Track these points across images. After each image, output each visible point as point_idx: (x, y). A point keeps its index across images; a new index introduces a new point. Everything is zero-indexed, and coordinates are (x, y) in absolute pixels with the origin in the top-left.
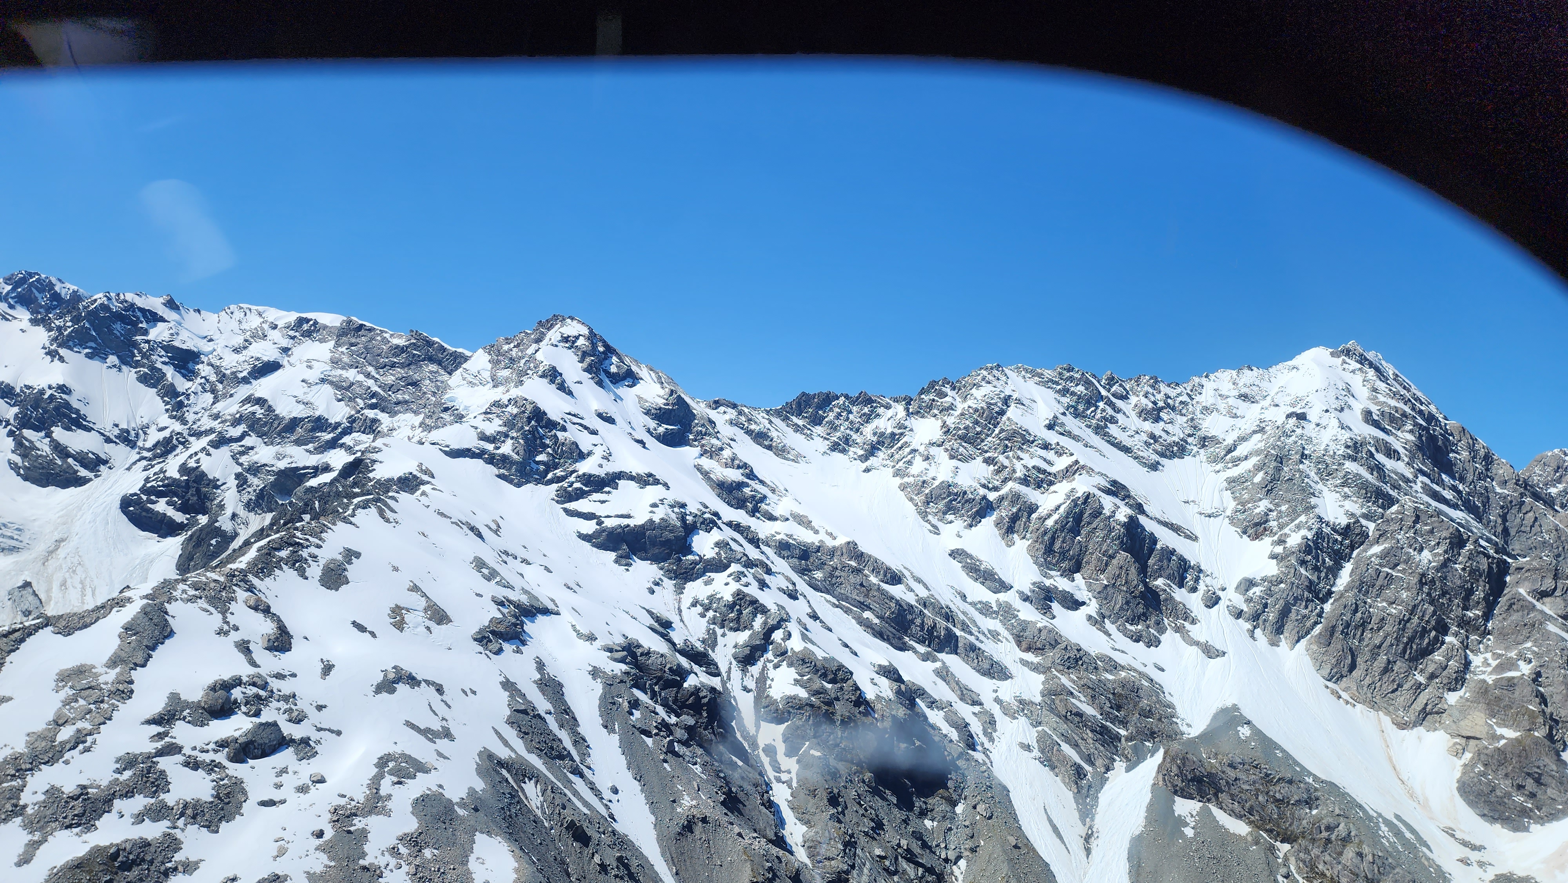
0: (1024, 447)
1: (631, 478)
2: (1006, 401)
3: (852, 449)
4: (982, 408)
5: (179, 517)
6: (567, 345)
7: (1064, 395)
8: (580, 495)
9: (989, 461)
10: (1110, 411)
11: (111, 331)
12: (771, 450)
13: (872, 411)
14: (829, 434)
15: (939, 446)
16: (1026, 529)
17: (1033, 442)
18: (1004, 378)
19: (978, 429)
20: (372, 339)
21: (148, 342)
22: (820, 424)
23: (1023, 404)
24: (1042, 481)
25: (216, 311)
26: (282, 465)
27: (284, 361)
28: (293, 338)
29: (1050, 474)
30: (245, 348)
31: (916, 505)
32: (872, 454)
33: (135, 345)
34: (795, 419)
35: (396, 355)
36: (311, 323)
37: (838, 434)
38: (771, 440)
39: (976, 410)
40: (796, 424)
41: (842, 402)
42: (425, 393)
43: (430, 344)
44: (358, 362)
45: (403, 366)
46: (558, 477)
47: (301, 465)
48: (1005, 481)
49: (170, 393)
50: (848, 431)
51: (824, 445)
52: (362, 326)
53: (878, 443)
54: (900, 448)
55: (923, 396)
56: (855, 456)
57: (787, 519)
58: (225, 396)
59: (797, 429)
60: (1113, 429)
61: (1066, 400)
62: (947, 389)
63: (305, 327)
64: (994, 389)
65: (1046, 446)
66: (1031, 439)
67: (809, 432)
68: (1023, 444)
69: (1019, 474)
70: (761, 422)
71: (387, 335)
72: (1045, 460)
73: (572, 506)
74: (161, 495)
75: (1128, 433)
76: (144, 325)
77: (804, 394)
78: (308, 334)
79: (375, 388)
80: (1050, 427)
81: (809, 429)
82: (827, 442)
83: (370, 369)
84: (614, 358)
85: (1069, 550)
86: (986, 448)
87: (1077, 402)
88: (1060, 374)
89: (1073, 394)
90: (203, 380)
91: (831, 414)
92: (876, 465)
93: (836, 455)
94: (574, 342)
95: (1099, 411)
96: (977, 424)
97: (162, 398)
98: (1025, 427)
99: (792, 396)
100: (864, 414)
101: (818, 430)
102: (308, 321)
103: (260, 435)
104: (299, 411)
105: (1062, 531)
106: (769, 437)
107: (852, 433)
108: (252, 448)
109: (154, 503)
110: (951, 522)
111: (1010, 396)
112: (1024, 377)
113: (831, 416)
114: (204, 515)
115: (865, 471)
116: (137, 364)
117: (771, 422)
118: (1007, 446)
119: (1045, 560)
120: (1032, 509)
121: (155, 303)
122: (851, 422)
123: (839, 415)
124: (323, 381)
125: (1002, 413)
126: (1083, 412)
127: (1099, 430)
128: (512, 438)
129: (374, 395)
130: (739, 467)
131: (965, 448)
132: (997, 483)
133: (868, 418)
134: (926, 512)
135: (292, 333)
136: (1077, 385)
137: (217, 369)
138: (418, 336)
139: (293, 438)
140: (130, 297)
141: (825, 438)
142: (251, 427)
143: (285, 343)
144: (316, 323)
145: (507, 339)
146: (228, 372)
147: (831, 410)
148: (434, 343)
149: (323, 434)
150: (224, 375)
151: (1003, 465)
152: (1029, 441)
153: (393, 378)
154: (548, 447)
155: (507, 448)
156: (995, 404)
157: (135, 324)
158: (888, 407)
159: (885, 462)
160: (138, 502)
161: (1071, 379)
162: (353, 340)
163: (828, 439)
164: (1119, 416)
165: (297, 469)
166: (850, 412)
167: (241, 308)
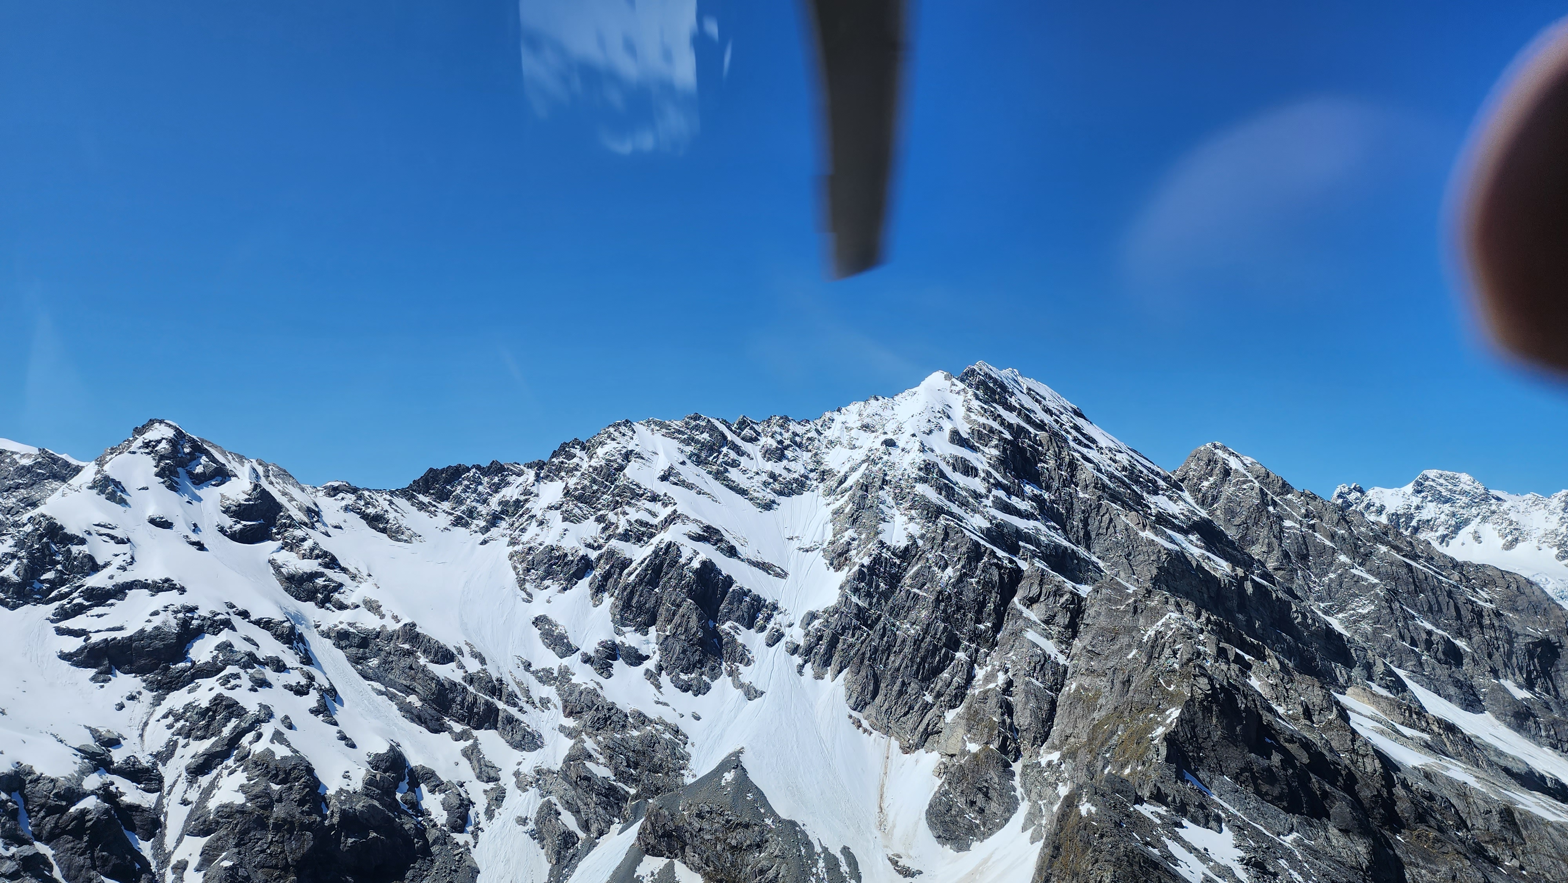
0: (633, 501)
1: (144, 585)
2: (627, 456)
3: (475, 522)
4: (601, 466)
6: (147, 451)
7: (689, 444)
9: (600, 519)
10: (733, 455)
12: (386, 533)
13: (502, 480)
14: (453, 509)
15: (557, 509)
16: (615, 586)
17: (642, 495)
18: (630, 433)
19: (595, 487)
22: (447, 499)
23: (642, 458)
24: (643, 534)
29: (652, 526)
31: (517, 574)
34: (421, 497)
37: (463, 508)
38: (387, 522)
39: (595, 469)
40: (421, 502)
43: (55, 460)
48: (609, 538)
50: (474, 504)
53: (502, 512)
54: (521, 516)
55: (554, 460)
56: (477, 529)
57: (358, 606)
59: (422, 506)
60: (734, 474)
61: (689, 449)
62: (577, 451)
64: (617, 445)
65: (654, 498)
66: (641, 492)
67: (433, 509)
68: (632, 499)
69: (621, 530)
72: (650, 512)
75: (747, 476)
80: (664, 478)
81: (434, 506)
82: (451, 517)
84: (204, 457)
85: (646, 603)
86: (599, 506)
87: (700, 450)
88: (687, 423)
89: (697, 442)
91: (459, 487)
92: (494, 536)
93: (460, 530)
94: (154, 447)
95: (721, 456)
96: (594, 483)
98: (637, 481)
99: (419, 473)
101: (446, 505)
105: (640, 585)
106: (384, 519)
107: (478, 505)
110: (548, 587)
111: (632, 451)
112: (652, 430)
113: (459, 489)
117: (391, 503)
118: (617, 502)
119: (622, 616)
120: (625, 563)
122: (480, 494)
125: (621, 468)
126: (706, 459)
127: (719, 476)
130: (317, 557)
131: (580, 508)
132: (601, 541)
133: (496, 488)
134: (524, 580)
136: (702, 433)
147: (460, 483)
148: (59, 459)
151: (610, 522)
152: (638, 495)
154: (58, 563)
156: (615, 460)
158: (519, 474)
159: (505, 532)
161: (697, 427)
163: (451, 514)
164: (743, 460)
166: (481, 484)
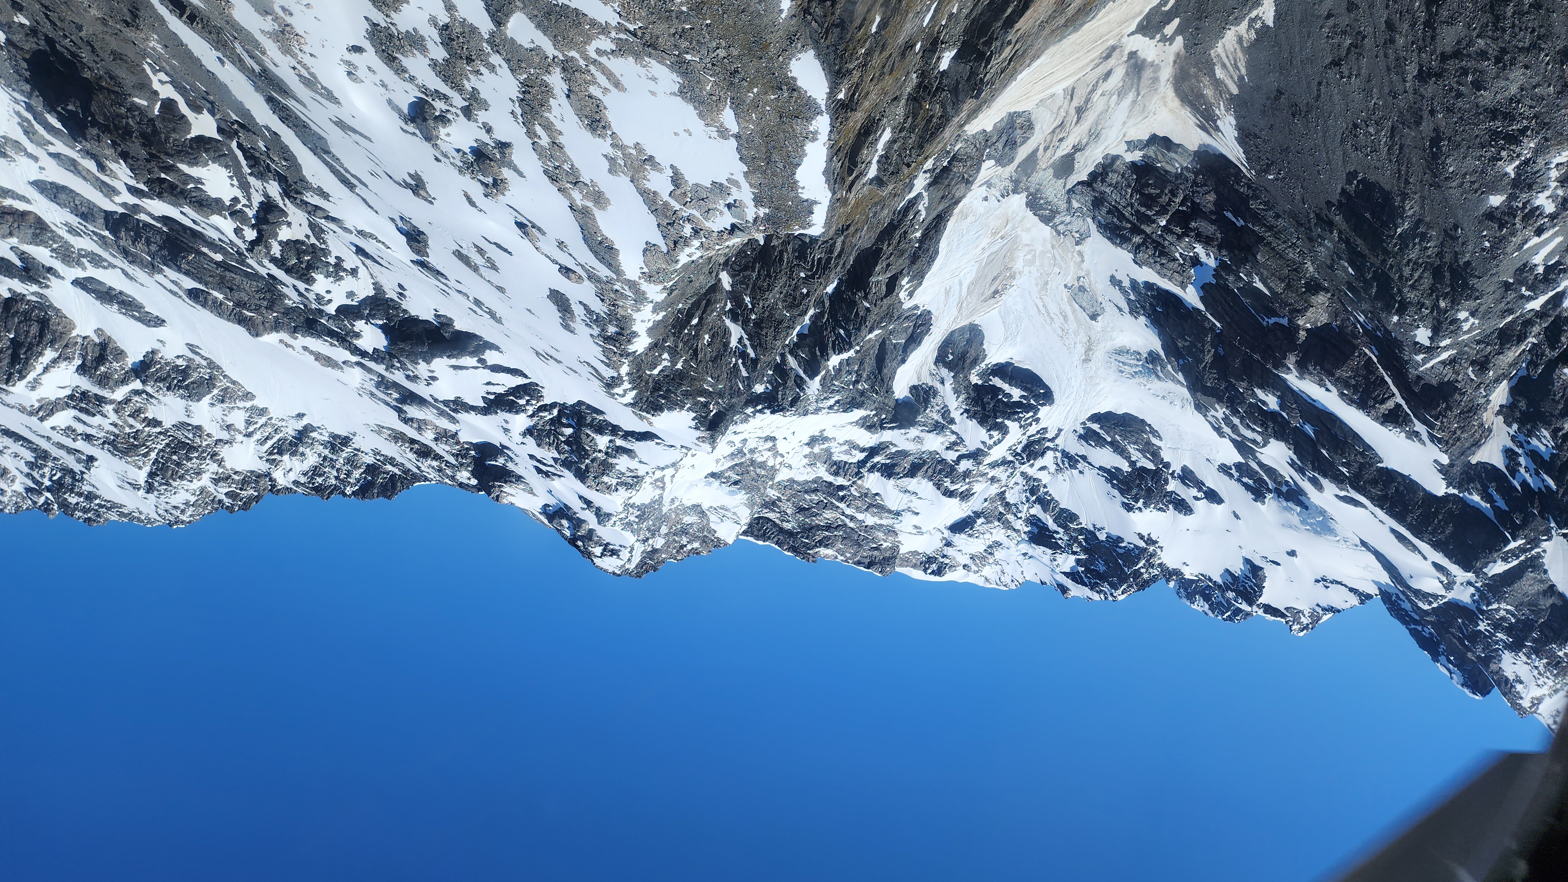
5: (997, 382)
8: (518, 391)
11: (1106, 563)
20: (855, 554)
21: (1074, 553)
25: (1028, 582)
26: (914, 432)
27: (947, 533)
28: (944, 556)
30: (990, 547)
32: (300, 432)
33: (1085, 550)
35: (827, 538)
36: (929, 571)
41: (348, 488)
42: (788, 500)
44: (866, 532)
45: (818, 527)
46: (546, 410)
47: (896, 431)
49: (1045, 503)
51: (357, 442)
52: (868, 568)
58: (992, 500)
63: (934, 567)
70: (427, 466)
71: (840, 558)
73: (520, 381)
74: (1018, 404)
76: (1081, 569)
77: (389, 498)
78: (930, 560)
79: (842, 505)
83: (852, 525)
90: (1019, 515)
97: (1053, 499)
100: (320, 476)
102: (933, 573)
103: (943, 461)
104: (912, 483)
108: (947, 448)
109: (1022, 397)
114: (976, 384)
115: (303, 415)
116: (1082, 531)
121: (1077, 591)
123: (349, 474)
124: (898, 514)
128: (600, 451)
129: (842, 499)
135: (946, 561)
137: (1008, 525)
138: (805, 556)
139: (911, 458)
140: (1096, 597)
141: (358, 450)
142: (953, 469)
143: (949, 551)
144: (925, 570)
145: (697, 553)
146: (997, 523)
149: (883, 461)
150: (999, 520)
153: (825, 515)
155: (603, 441)
157: (1088, 570)
160: (1037, 397)
162: (876, 553)
165: (899, 427)
167: (1005, 586)
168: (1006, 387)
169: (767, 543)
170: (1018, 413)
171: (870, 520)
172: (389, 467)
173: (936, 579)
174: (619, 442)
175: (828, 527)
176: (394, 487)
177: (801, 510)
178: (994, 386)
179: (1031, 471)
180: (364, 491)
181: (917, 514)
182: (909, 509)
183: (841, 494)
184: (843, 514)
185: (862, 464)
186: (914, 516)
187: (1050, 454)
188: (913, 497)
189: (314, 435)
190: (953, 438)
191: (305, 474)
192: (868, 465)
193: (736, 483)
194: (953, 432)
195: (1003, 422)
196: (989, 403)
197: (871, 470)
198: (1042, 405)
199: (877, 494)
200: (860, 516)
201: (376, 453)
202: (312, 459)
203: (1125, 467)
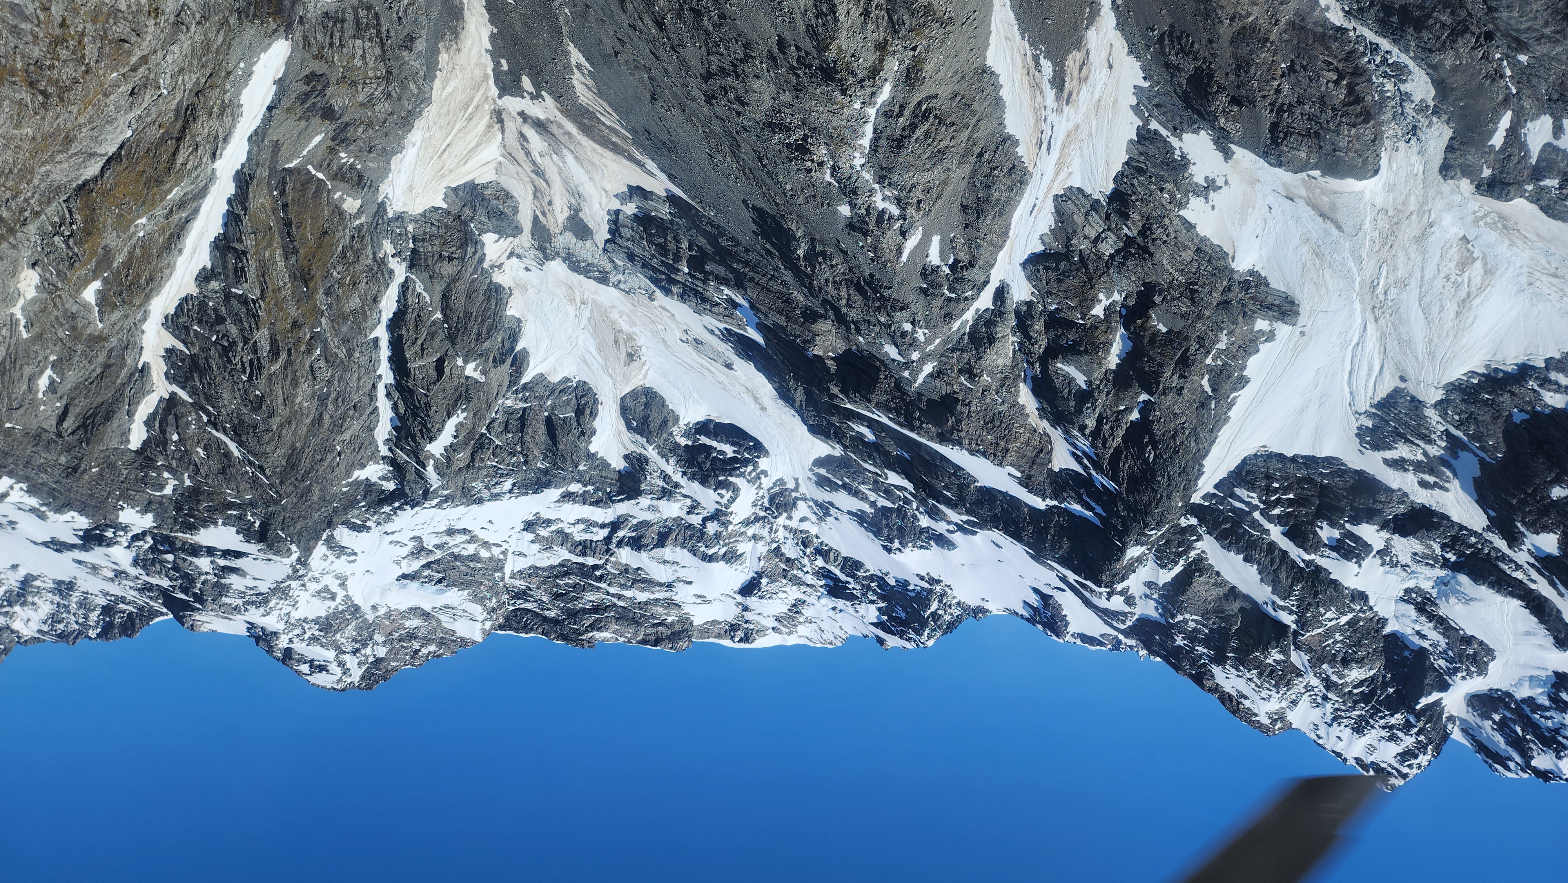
168: (714, 444)
169: (531, 635)
170: (738, 468)
171: (642, 596)
172: (122, 606)
173: (747, 646)
174: (222, 562)
175: (596, 609)
176: (133, 624)
177: (557, 596)
178: (704, 445)
179: (794, 524)
180: (106, 632)
181: (690, 583)
182: (678, 580)
183: (598, 573)
184: (608, 593)
185: (608, 540)
186: (688, 586)
187: (800, 504)
188: (675, 567)
189: (37, 583)
190: (689, 502)
191: (45, 623)
192: (614, 540)
193: (440, 581)
194: (686, 496)
195: (726, 480)
196: (705, 463)
197: (620, 544)
198: (758, 457)
199: (639, 569)
200: (628, 594)
201: (106, 594)
202: (45, 608)
203: (870, 510)
